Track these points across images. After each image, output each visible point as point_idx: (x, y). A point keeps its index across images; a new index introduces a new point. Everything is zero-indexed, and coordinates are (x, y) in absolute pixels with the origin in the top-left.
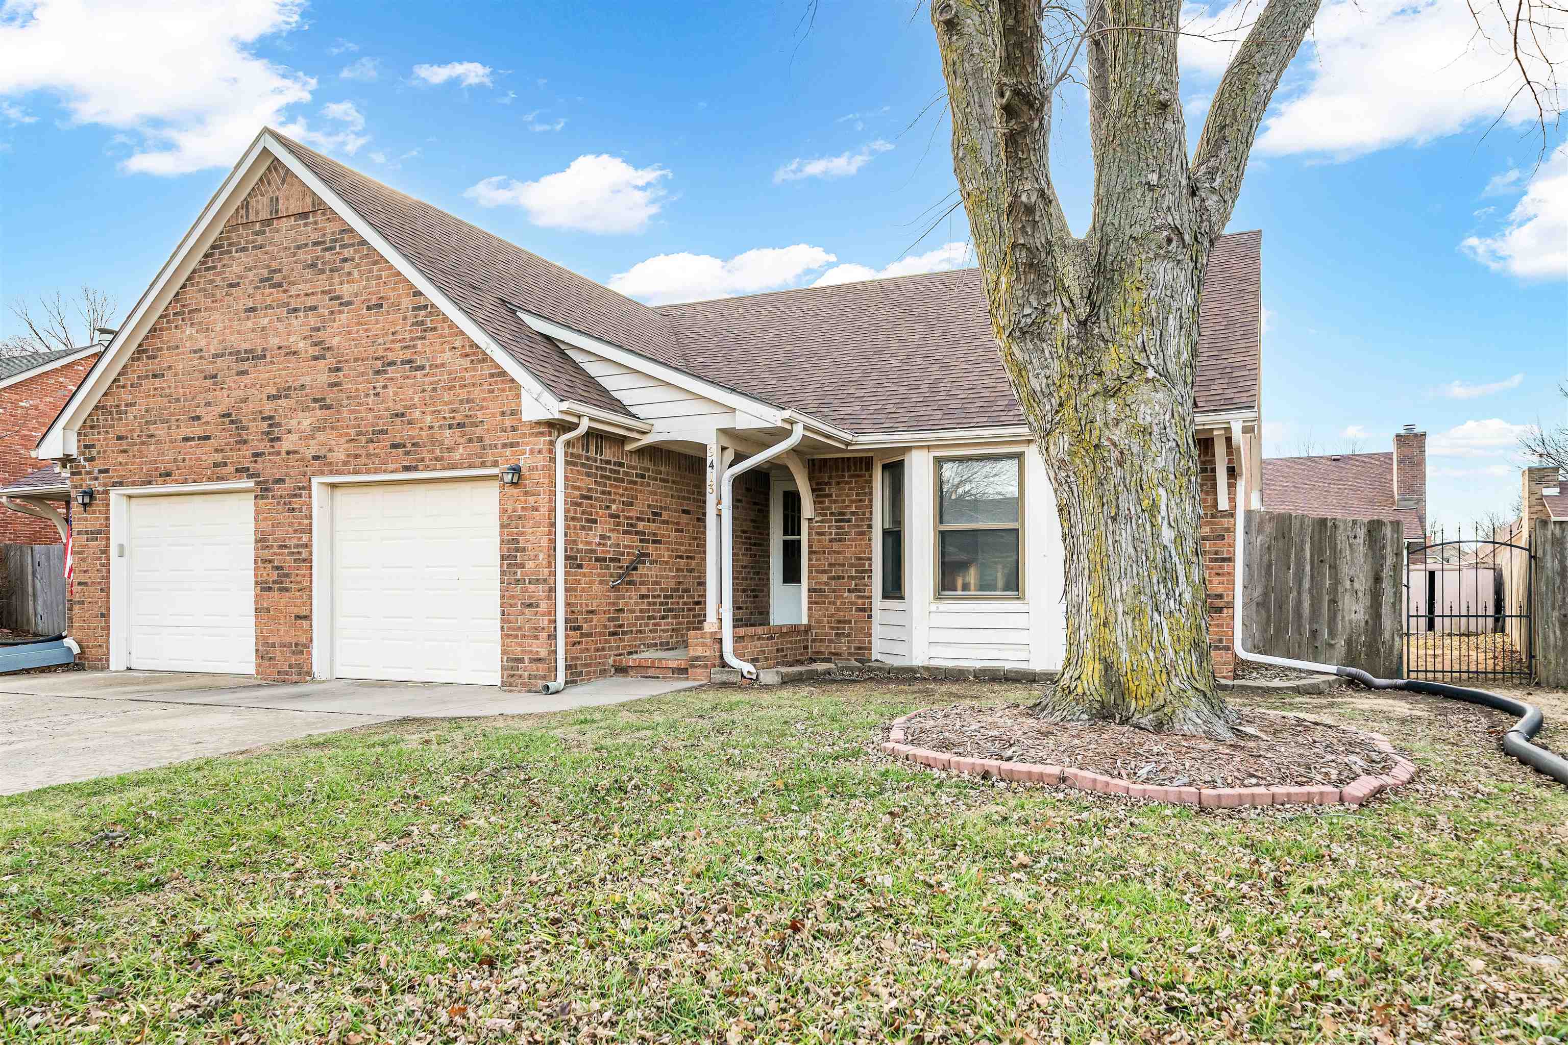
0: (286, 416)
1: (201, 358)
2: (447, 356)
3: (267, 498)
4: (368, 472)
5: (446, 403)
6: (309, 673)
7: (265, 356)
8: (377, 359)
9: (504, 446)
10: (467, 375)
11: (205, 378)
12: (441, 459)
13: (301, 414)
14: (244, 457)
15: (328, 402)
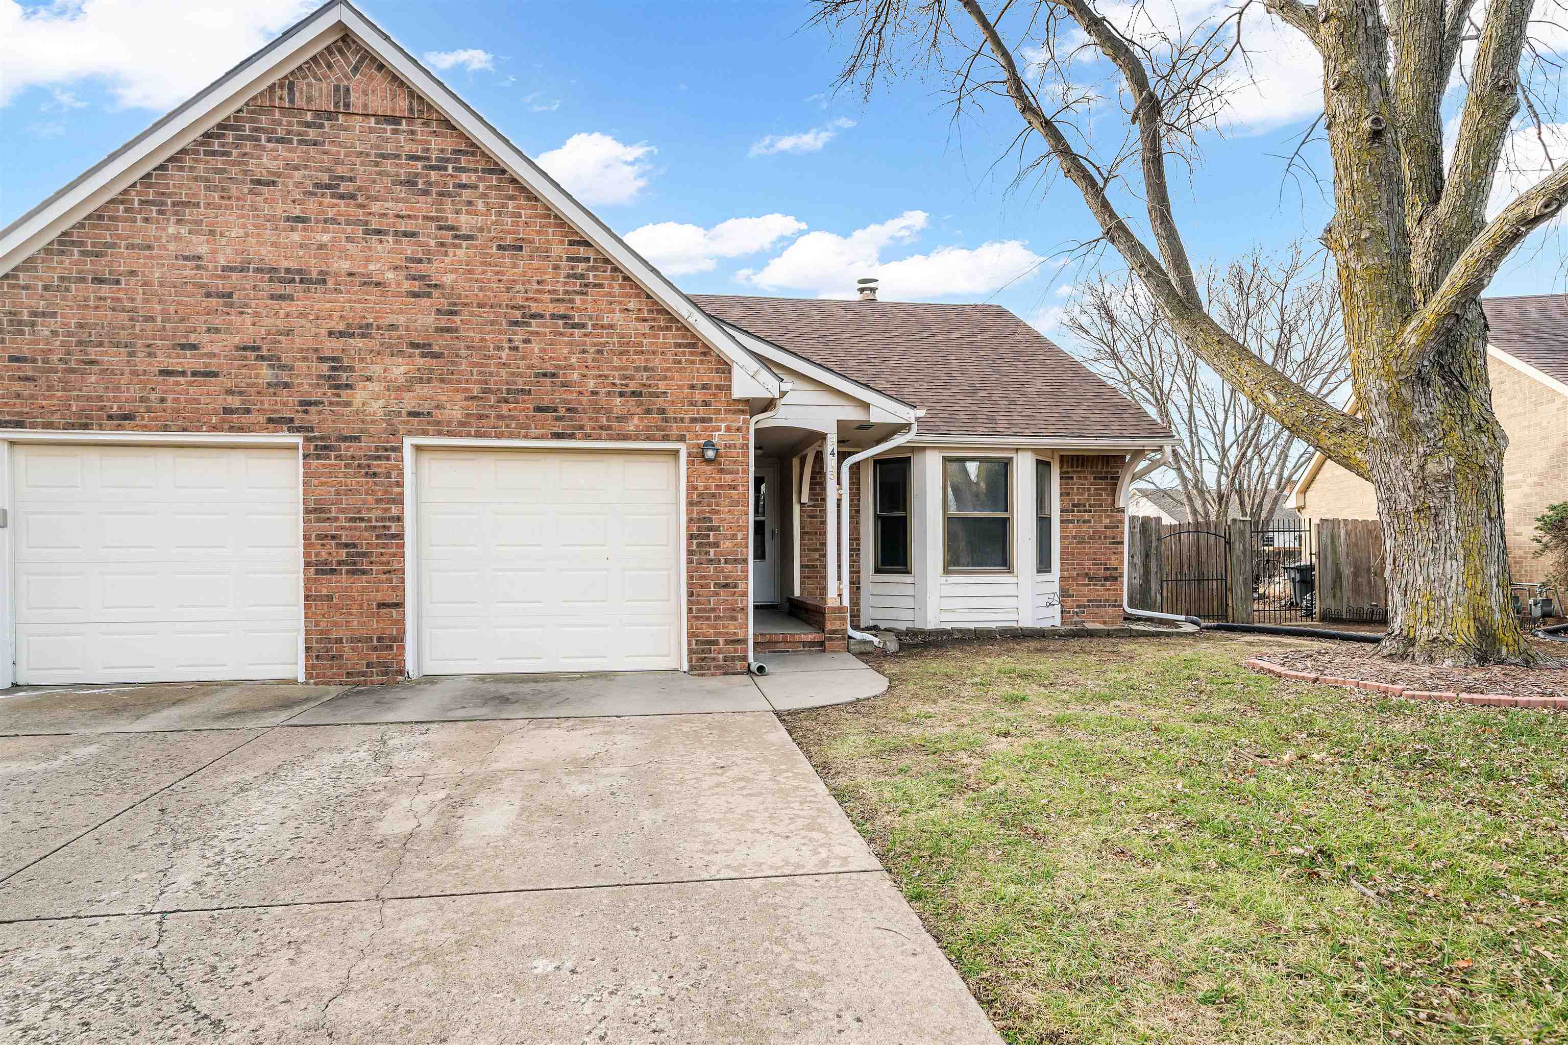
0: (362, 360)
1: (198, 267)
2: (618, 317)
3: (328, 457)
4: (498, 436)
5: (615, 368)
6: (401, 672)
7: (324, 282)
8: (513, 308)
9: (694, 420)
10: (645, 341)
11: (208, 295)
12: (609, 428)
13: (388, 360)
14: (285, 404)
15: (435, 349)
